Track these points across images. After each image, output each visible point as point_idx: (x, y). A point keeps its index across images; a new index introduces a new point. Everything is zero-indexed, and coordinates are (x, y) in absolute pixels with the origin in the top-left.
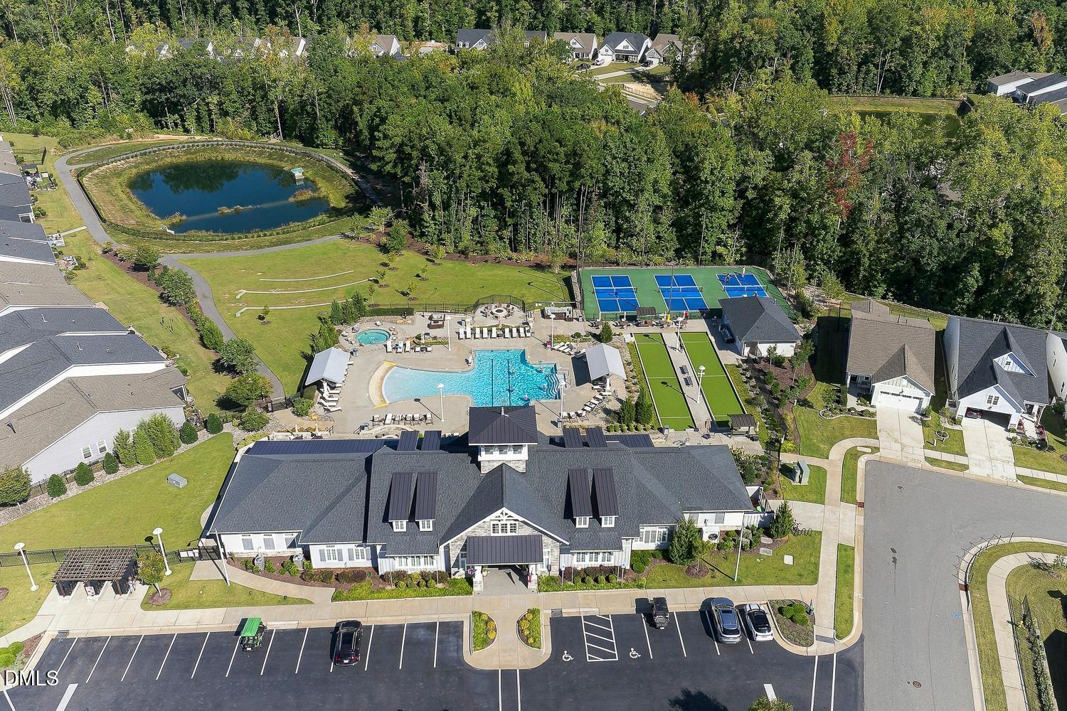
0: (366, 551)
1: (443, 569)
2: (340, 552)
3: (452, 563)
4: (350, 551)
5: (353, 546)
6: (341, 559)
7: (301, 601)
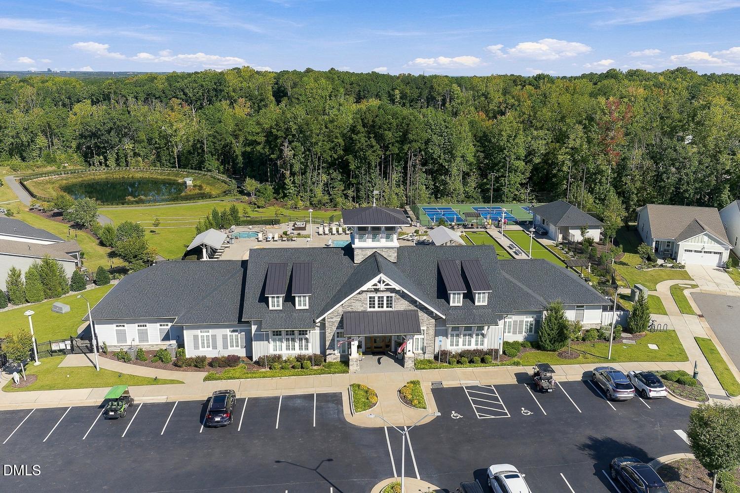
0: (241, 337)
1: (318, 352)
2: (214, 337)
3: (328, 344)
4: (225, 337)
5: (227, 332)
6: (215, 347)
7: (172, 382)
